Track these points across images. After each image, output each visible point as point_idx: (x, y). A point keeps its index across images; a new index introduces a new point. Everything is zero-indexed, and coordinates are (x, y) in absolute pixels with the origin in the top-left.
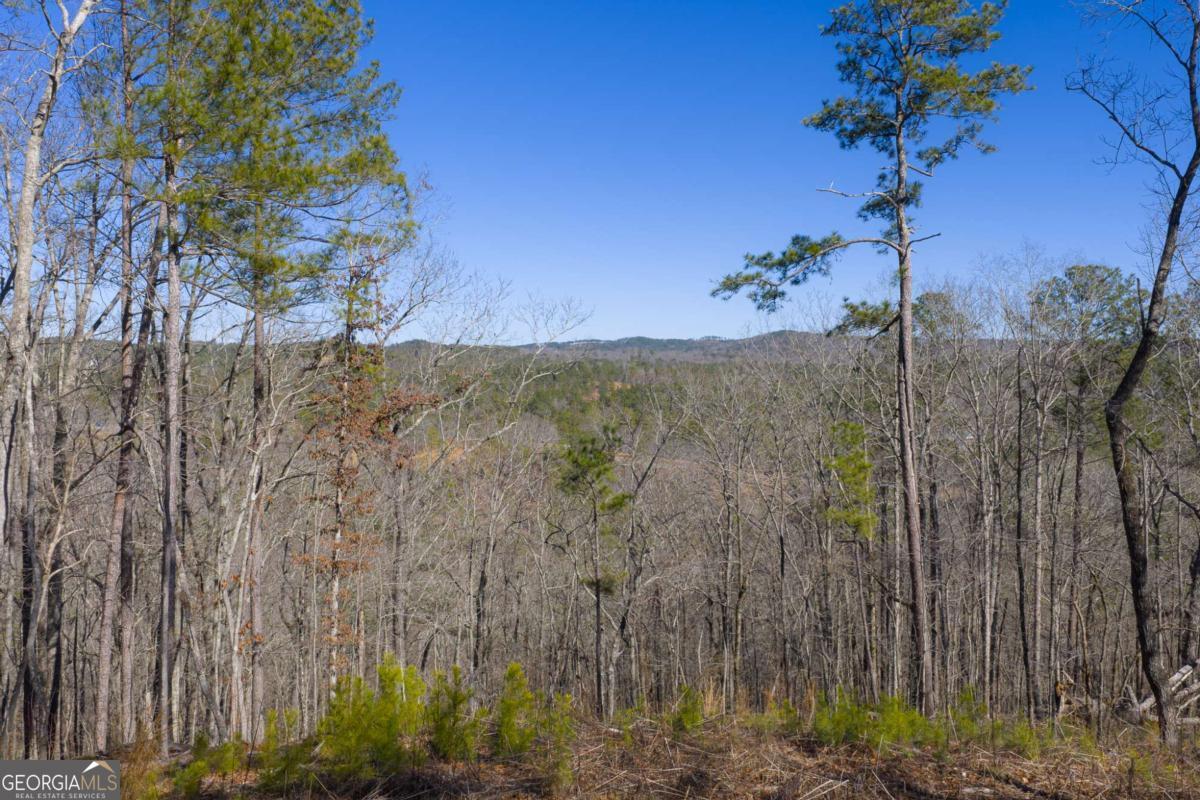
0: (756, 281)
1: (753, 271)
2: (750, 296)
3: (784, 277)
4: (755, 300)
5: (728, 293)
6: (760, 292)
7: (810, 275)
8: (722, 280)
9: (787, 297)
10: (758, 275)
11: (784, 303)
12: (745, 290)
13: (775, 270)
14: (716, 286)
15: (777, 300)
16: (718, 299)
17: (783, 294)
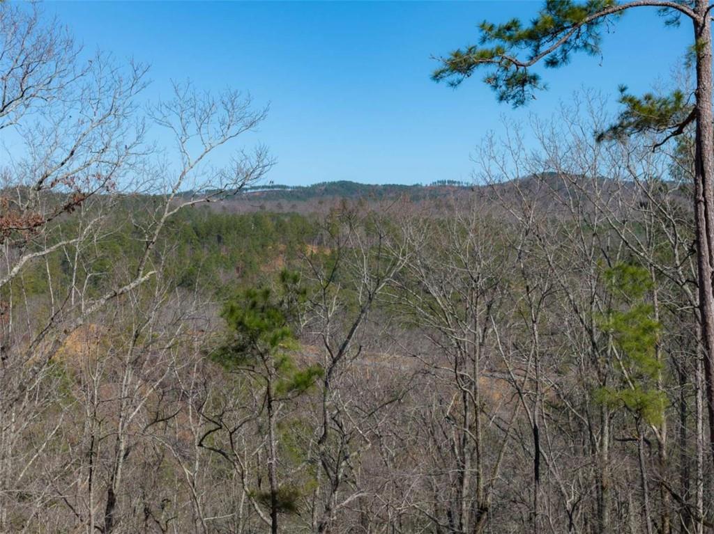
0: (496, 59)
1: (491, 45)
2: (488, 81)
3: (536, 56)
4: (496, 87)
5: (456, 76)
6: (503, 76)
7: (571, 53)
8: (447, 57)
9: (541, 83)
10: (499, 51)
11: (536, 92)
12: (481, 72)
13: (523, 45)
14: (439, 66)
15: (527, 87)
16: (443, 83)
17: (534, 78)
